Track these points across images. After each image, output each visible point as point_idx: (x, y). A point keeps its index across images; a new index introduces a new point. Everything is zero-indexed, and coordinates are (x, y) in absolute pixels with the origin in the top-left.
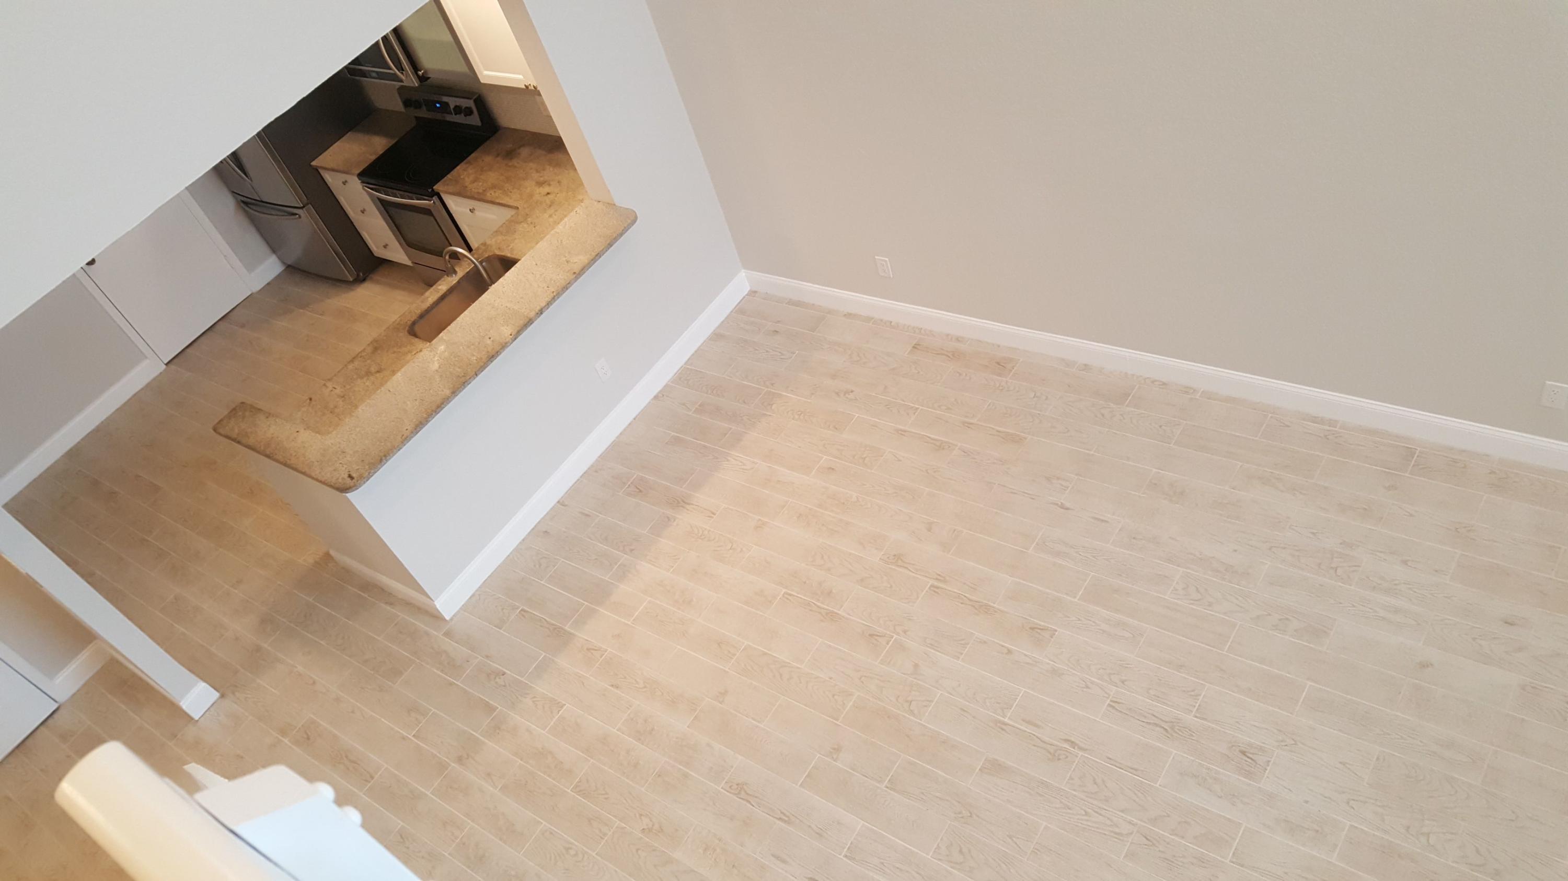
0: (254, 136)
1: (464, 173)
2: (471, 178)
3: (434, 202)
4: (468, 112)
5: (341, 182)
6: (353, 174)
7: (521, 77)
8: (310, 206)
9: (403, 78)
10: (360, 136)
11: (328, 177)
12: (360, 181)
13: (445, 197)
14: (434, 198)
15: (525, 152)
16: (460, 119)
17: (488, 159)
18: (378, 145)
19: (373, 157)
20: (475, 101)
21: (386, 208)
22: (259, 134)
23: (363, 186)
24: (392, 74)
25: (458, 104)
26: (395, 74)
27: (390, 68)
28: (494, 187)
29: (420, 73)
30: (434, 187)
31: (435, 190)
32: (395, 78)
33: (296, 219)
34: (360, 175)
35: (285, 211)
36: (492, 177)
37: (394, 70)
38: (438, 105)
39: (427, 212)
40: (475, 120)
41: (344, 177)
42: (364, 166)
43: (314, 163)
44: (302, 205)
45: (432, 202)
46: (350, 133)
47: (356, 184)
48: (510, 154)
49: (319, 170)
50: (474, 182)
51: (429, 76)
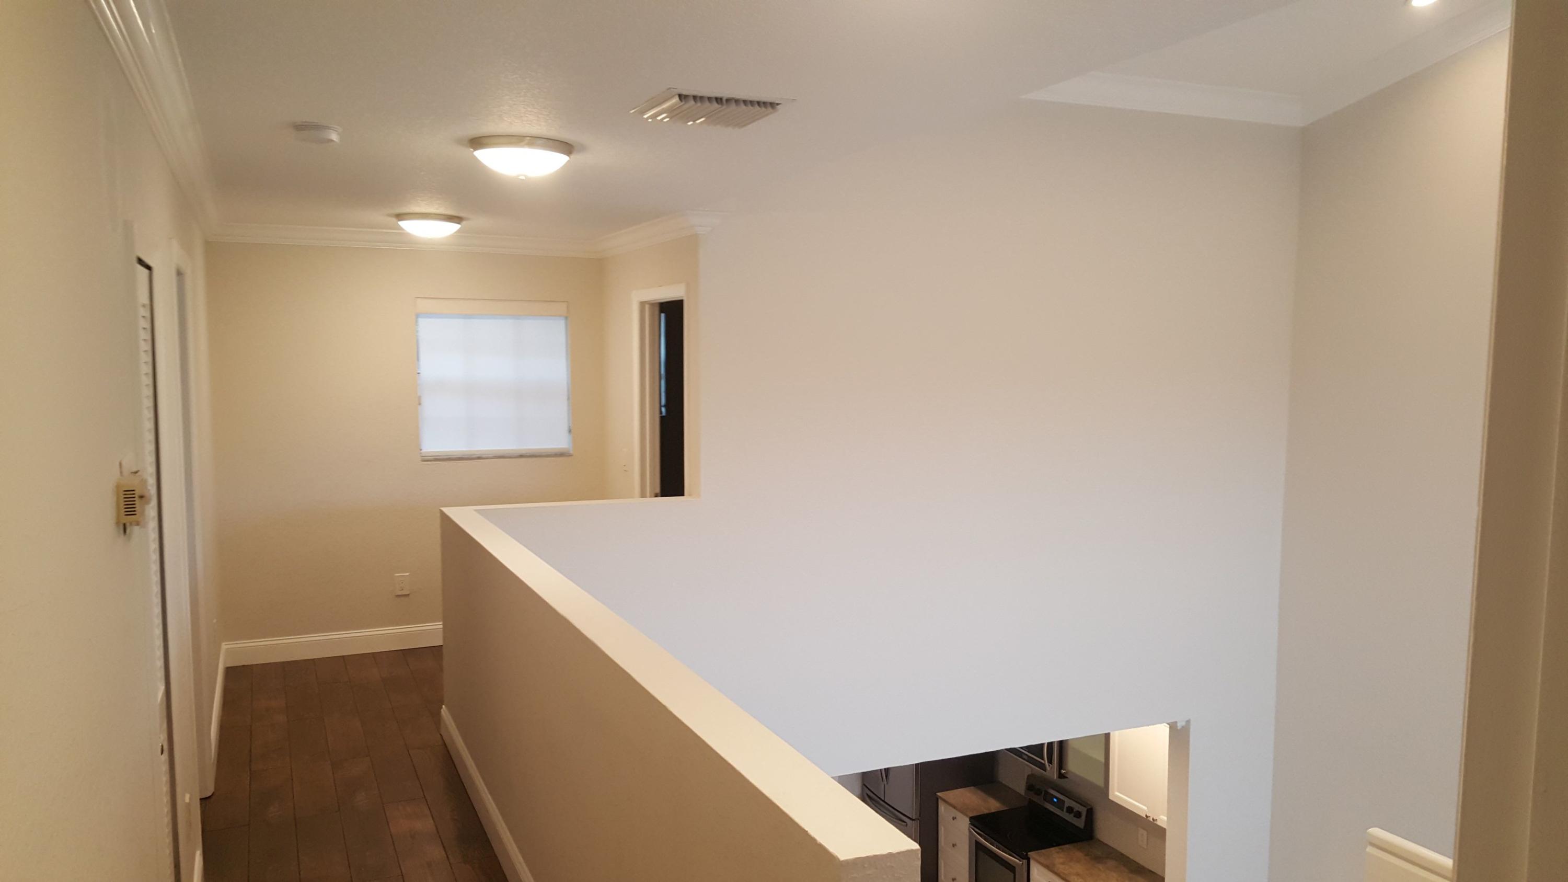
0: (913, 765)
1: (1057, 855)
2: (1061, 860)
3: (1022, 864)
4: (1078, 815)
5: (952, 817)
6: (967, 815)
7: (1145, 808)
8: (919, 821)
9: (1048, 768)
10: (982, 794)
11: (942, 808)
12: (969, 822)
13: (1032, 863)
14: (1024, 861)
15: (1111, 863)
16: (1069, 818)
17: (1079, 854)
18: (993, 805)
19: (986, 812)
20: (1088, 810)
21: (978, 850)
22: (917, 765)
23: (970, 827)
24: (1041, 763)
25: (1071, 806)
26: (1044, 765)
27: (1043, 759)
28: (1078, 875)
29: (1063, 771)
30: (1029, 853)
31: (1029, 856)
32: (1042, 767)
33: (903, 825)
34: (971, 819)
35: (894, 815)
36: (1078, 868)
37: (1045, 762)
38: (1055, 800)
39: (1011, 868)
40: (1080, 823)
41: (955, 813)
42: (975, 814)
43: (939, 794)
44: (914, 818)
45: (1021, 863)
46: (972, 787)
47: (964, 823)
48: (1098, 859)
49: (939, 800)
50: (1063, 863)
51: (1068, 776)
